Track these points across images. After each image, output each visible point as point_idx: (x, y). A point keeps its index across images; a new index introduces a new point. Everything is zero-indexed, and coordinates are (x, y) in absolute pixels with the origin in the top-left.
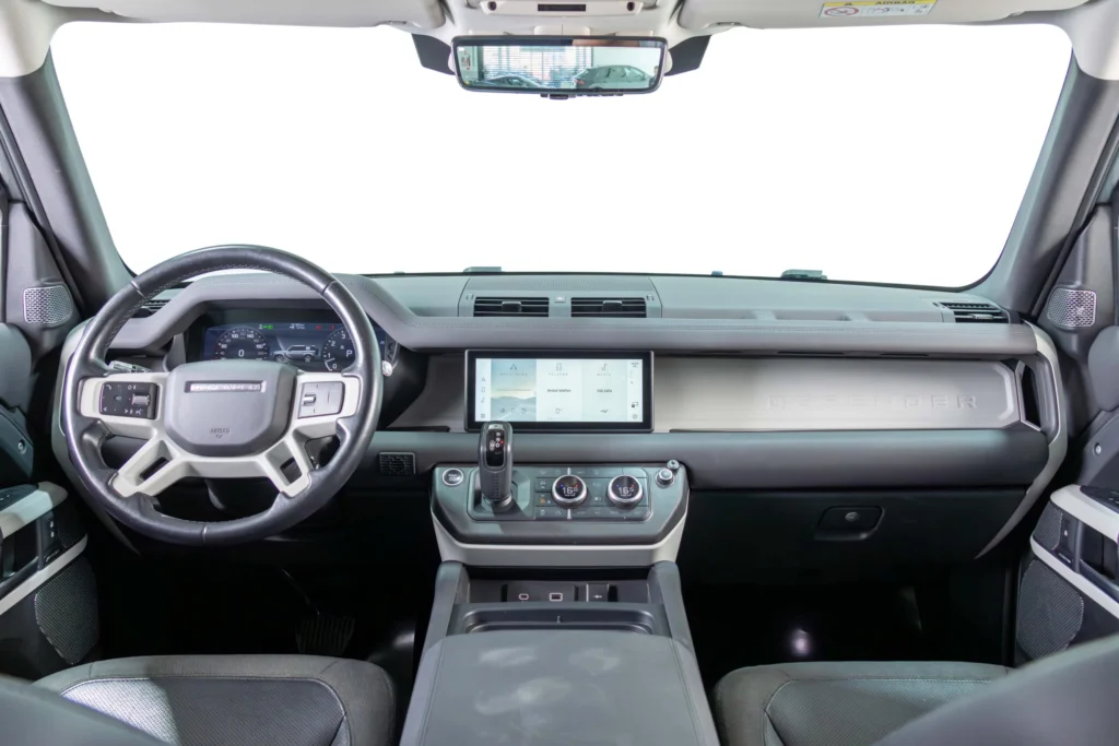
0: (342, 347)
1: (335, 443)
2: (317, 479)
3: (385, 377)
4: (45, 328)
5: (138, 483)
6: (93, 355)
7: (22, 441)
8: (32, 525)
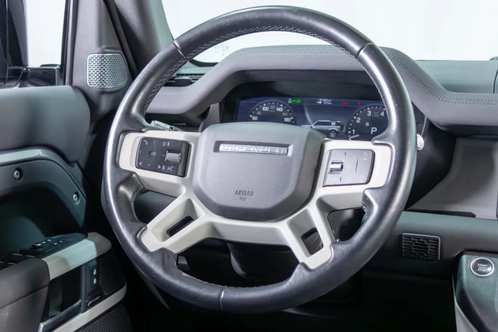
0: (367, 124)
1: (359, 214)
2: (340, 252)
3: (418, 151)
4: (103, 92)
5: (165, 239)
6: (134, 110)
7: (77, 193)
8: (78, 270)
